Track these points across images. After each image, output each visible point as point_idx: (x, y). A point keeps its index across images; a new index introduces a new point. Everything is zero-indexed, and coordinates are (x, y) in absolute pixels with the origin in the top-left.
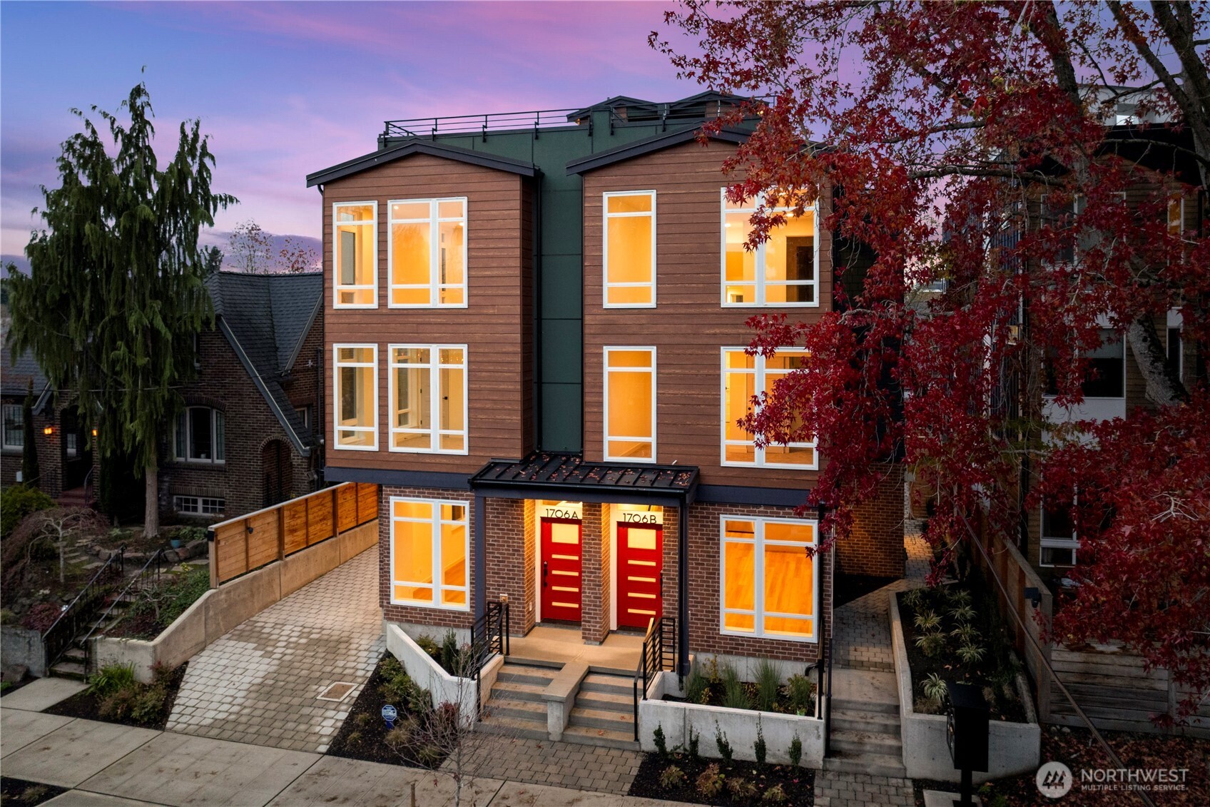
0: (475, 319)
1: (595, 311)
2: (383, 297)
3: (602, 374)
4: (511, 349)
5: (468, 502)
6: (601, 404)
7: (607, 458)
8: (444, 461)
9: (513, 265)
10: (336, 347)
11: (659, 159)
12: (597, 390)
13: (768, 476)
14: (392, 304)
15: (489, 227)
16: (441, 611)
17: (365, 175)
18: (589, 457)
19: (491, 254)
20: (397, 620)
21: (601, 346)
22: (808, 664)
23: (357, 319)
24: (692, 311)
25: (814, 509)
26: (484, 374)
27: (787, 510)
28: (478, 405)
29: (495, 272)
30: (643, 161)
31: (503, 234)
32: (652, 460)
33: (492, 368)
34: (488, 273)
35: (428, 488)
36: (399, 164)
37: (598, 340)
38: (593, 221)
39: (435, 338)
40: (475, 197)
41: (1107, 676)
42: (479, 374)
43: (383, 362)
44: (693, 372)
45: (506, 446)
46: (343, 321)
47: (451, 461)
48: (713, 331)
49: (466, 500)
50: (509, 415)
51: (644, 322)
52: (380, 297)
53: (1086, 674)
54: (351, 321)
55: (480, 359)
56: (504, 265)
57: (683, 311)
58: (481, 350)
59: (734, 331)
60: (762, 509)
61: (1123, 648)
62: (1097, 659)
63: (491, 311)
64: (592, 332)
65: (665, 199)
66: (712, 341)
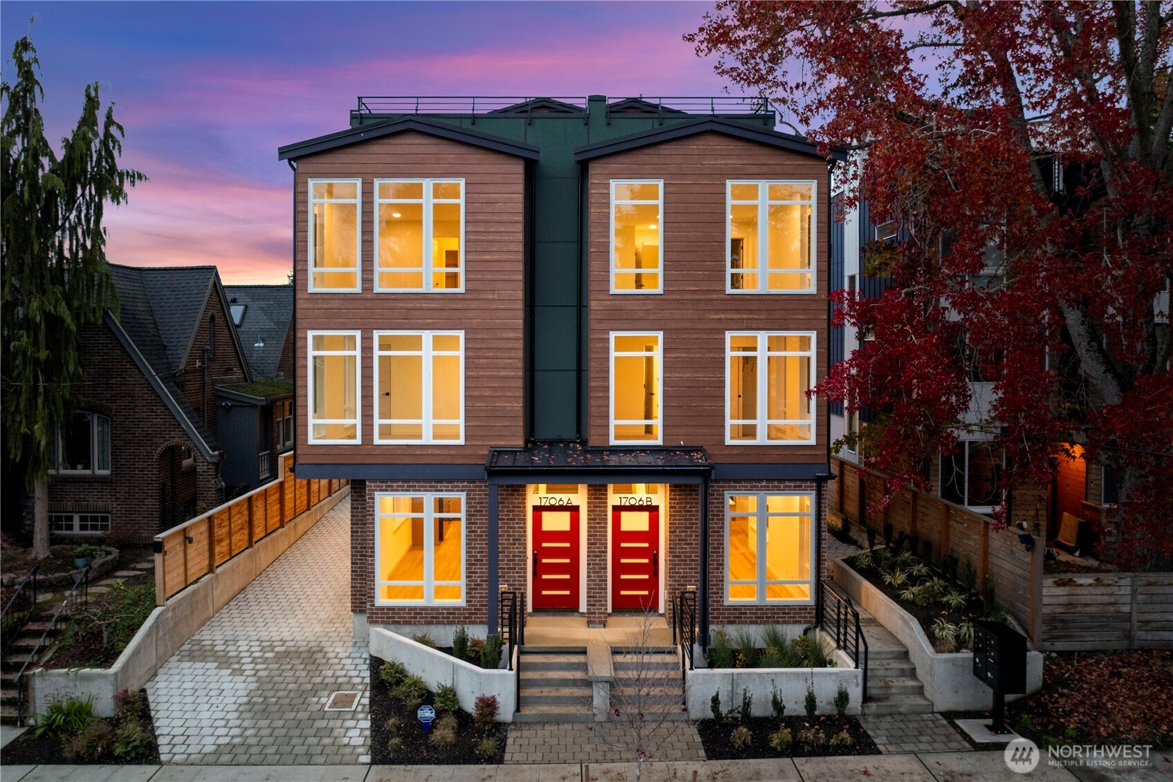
0: (474, 305)
1: (601, 297)
2: (367, 281)
3: (608, 359)
4: (512, 335)
5: (465, 493)
6: (606, 389)
7: (613, 442)
8: (438, 452)
9: (515, 249)
10: (311, 334)
11: (665, 149)
12: (603, 375)
13: (769, 452)
14: (378, 289)
15: (489, 210)
16: (433, 609)
17: (347, 151)
18: (594, 441)
19: (491, 238)
20: (383, 622)
21: (607, 331)
22: (805, 626)
23: (336, 304)
24: (698, 297)
25: (812, 481)
26: (482, 361)
27: (787, 484)
28: (476, 393)
29: (496, 257)
30: (651, 151)
31: (504, 217)
32: (659, 441)
33: (491, 354)
34: (487, 257)
35: (418, 481)
36: (386, 141)
37: (604, 326)
38: (599, 207)
39: (428, 324)
40: (473, 179)
41: (1087, 605)
42: (476, 361)
43: (367, 350)
44: (698, 355)
45: (506, 433)
46: (319, 306)
47: (446, 452)
48: (718, 317)
49: (463, 491)
50: (510, 402)
51: (650, 307)
52: (364, 280)
53: (1069, 605)
54: (329, 306)
55: (479, 346)
56: (505, 249)
57: (690, 297)
58: (480, 336)
59: (738, 316)
60: (764, 484)
61: (1098, 580)
62: (1079, 591)
63: (490, 297)
64: (598, 317)
65: (672, 189)
66: (717, 326)
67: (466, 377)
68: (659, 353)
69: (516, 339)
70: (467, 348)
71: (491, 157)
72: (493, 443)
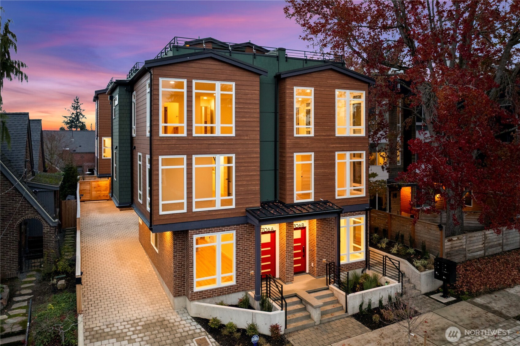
0: (239, 142)
1: (291, 138)
2: (190, 130)
3: (293, 165)
4: (255, 156)
6: (293, 178)
7: (296, 201)
8: (223, 212)
9: (256, 116)
10: (160, 158)
11: (314, 75)
12: (291, 172)
13: (351, 200)
14: (194, 135)
15: (245, 98)
16: (221, 288)
17: (180, 65)
18: (288, 202)
19: (246, 111)
20: (198, 299)
21: (293, 153)
22: (362, 269)
23: (174, 142)
24: (326, 138)
25: (364, 211)
27: (356, 213)
28: (240, 183)
29: (248, 120)
30: (309, 75)
31: (252, 101)
32: (312, 199)
33: (246, 165)
34: (244, 120)
35: (214, 227)
36: (198, 62)
37: (291, 151)
38: (290, 98)
39: (218, 151)
40: (239, 83)
41: (456, 247)
43: (189, 165)
44: (326, 162)
45: (253, 201)
46: (165, 143)
47: (226, 212)
48: (333, 146)
49: (234, 230)
50: (254, 186)
51: (309, 142)
54: (170, 143)
55: (241, 161)
56: (252, 116)
57: (323, 138)
58: (241, 156)
59: (340, 146)
60: (349, 214)
61: (458, 238)
62: (454, 242)
63: (246, 138)
64: (289, 147)
65: (317, 92)
66: (333, 150)
67: (236, 176)
68: (312, 162)
69: (257, 157)
70: (236, 162)
71: (246, 73)
72: (247, 206)
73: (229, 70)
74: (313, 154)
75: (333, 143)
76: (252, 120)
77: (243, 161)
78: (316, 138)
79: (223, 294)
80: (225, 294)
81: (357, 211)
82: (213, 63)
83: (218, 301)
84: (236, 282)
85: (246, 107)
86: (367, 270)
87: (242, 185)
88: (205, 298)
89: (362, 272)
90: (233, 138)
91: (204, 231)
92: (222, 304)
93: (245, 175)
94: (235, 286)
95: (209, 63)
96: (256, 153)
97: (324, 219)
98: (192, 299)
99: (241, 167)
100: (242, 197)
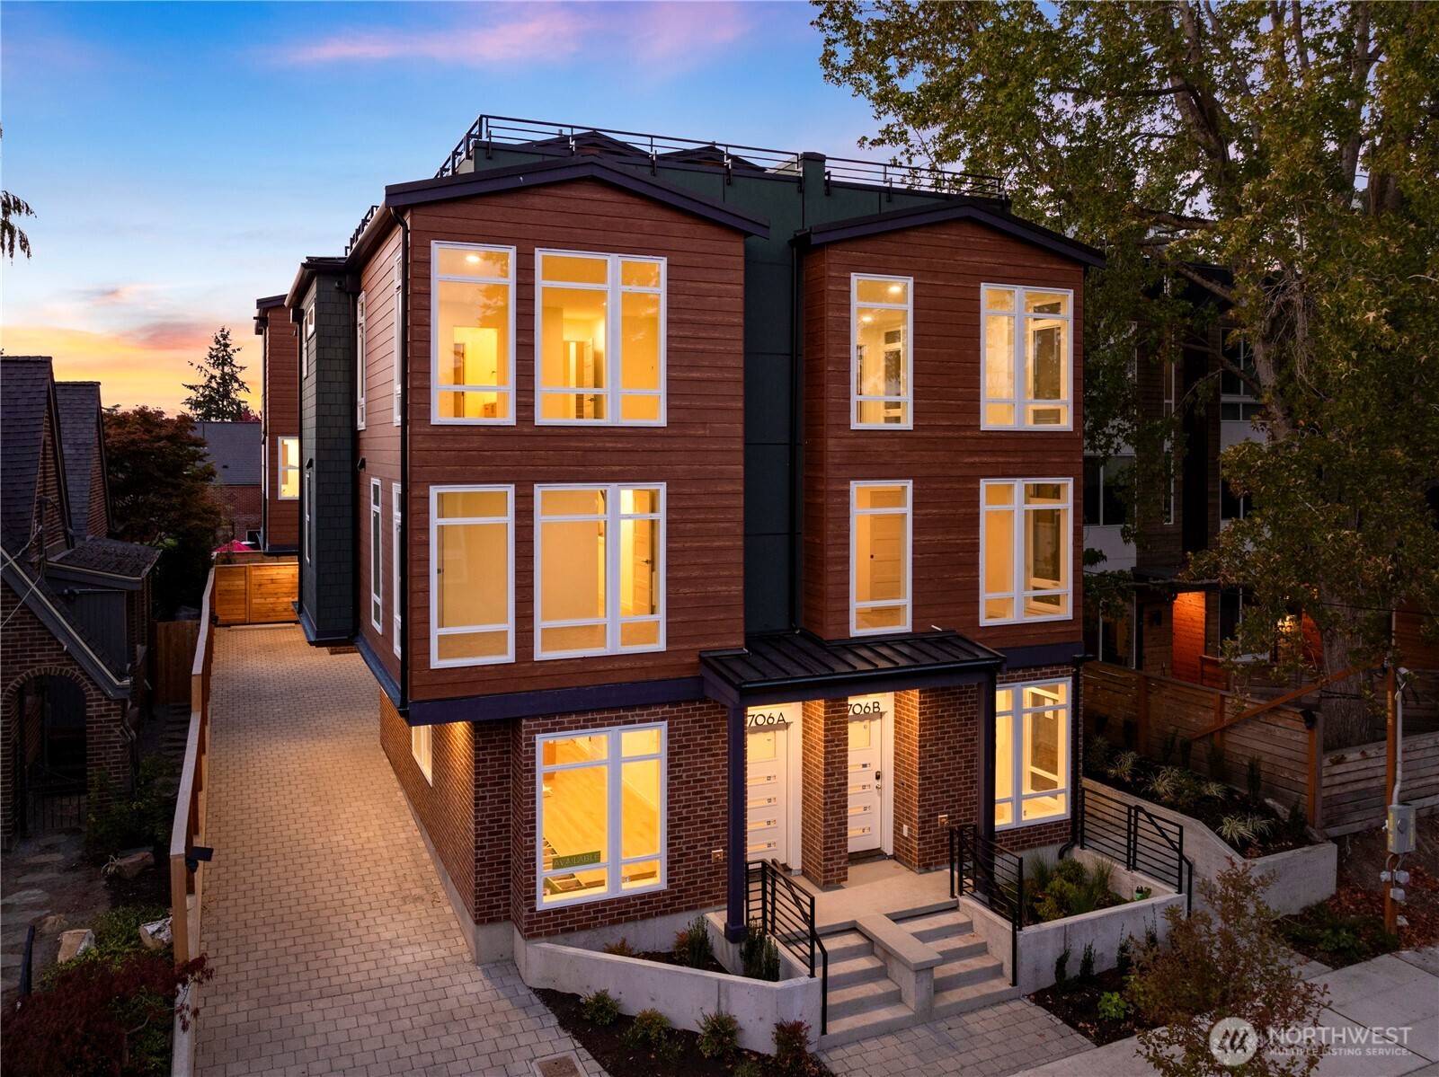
0: (678, 443)
1: (840, 433)
2: (525, 406)
3: (848, 518)
5: (666, 723)
6: (847, 559)
7: (855, 631)
8: (629, 664)
10: (434, 492)
11: (915, 237)
12: (843, 541)
13: (1025, 632)
14: (541, 419)
15: (698, 306)
16: (621, 899)
19: (701, 347)
20: (548, 934)
21: (847, 481)
22: (1059, 846)
24: (950, 434)
25: (1068, 664)
27: (1044, 670)
28: (681, 574)
29: (707, 375)
30: (900, 238)
31: (719, 318)
32: (907, 627)
33: (702, 516)
34: (695, 375)
35: (599, 710)
37: (843, 473)
38: (838, 310)
39: (613, 473)
40: (680, 259)
42: (682, 526)
43: (524, 514)
44: (951, 511)
45: (721, 630)
46: (447, 446)
47: (639, 664)
48: (972, 460)
49: (663, 719)
50: (726, 584)
51: (897, 448)
52: (519, 406)
54: (465, 445)
55: (685, 504)
56: (719, 364)
57: (942, 434)
58: (686, 490)
59: (993, 459)
60: (1020, 673)
63: (701, 432)
64: (836, 461)
65: (924, 290)
66: (970, 472)
67: (669, 551)
68: (908, 509)
69: (734, 493)
70: (668, 509)
71: (702, 229)
72: (703, 645)
73: (649, 217)
74: (909, 484)
75: (972, 453)
76: (719, 375)
77: (691, 504)
78: (919, 434)
79: (627, 920)
80: (634, 919)
81: (1046, 666)
82: (598, 196)
83: (614, 942)
84: (669, 881)
85: (704, 335)
86: (1077, 848)
87: (687, 581)
88: (572, 930)
89: (1061, 855)
90: (659, 431)
91: (570, 722)
92: (622, 950)
93: (698, 549)
94: (664, 893)
95: (587, 195)
96: (731, 480)
97: (944, 689)
98: (531, 934)
99: (686, 521)
100: (686, 618)
